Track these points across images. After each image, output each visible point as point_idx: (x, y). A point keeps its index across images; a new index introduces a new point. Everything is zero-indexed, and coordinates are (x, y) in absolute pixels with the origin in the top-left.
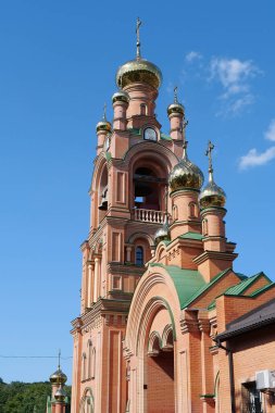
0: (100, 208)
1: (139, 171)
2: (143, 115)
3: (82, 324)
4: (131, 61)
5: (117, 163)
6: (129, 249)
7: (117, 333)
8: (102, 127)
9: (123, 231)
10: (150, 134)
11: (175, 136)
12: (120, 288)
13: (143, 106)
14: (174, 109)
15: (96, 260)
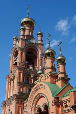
0: (14, 64)
1: (28, 53)
2: (29, 35)
4: (26, 18)
5: (21, 49)
6: (25, 78)
7: (20, 106)
8: (15, 38)
9: (23, 72)
10: (32, 41)
11: (40, 42)
12: (22, 91)
13: (29, 32)
14: (40, 34)
15: (12, 81)
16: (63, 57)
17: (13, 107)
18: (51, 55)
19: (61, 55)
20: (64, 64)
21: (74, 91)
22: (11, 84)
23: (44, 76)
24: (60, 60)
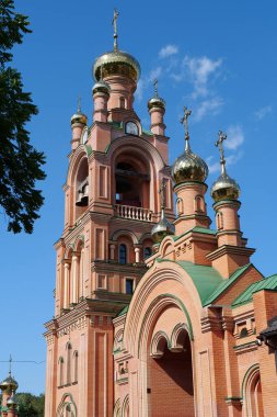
0: (78, 204)
1: (120, 166)
2: (122, 108)
3: (57, 326)
4: (108, 53)
5: (99, 156)
6: (113, 247)
7: (103, 335)
8: (77, 119)
9: (106, 228)
10: (131, 128)
11: (156, 131)
12: (105, 287)
13: (122, 100)
14: (155, 104)
15: (74, 258)
16: (232, 181)
17: (79, 335)
18: (195, 176)
19: (225, 177)
20: (235, 204)
21: (266, 290)
22: (70, 264)
23: (173, 243)
24: (222, 192)
